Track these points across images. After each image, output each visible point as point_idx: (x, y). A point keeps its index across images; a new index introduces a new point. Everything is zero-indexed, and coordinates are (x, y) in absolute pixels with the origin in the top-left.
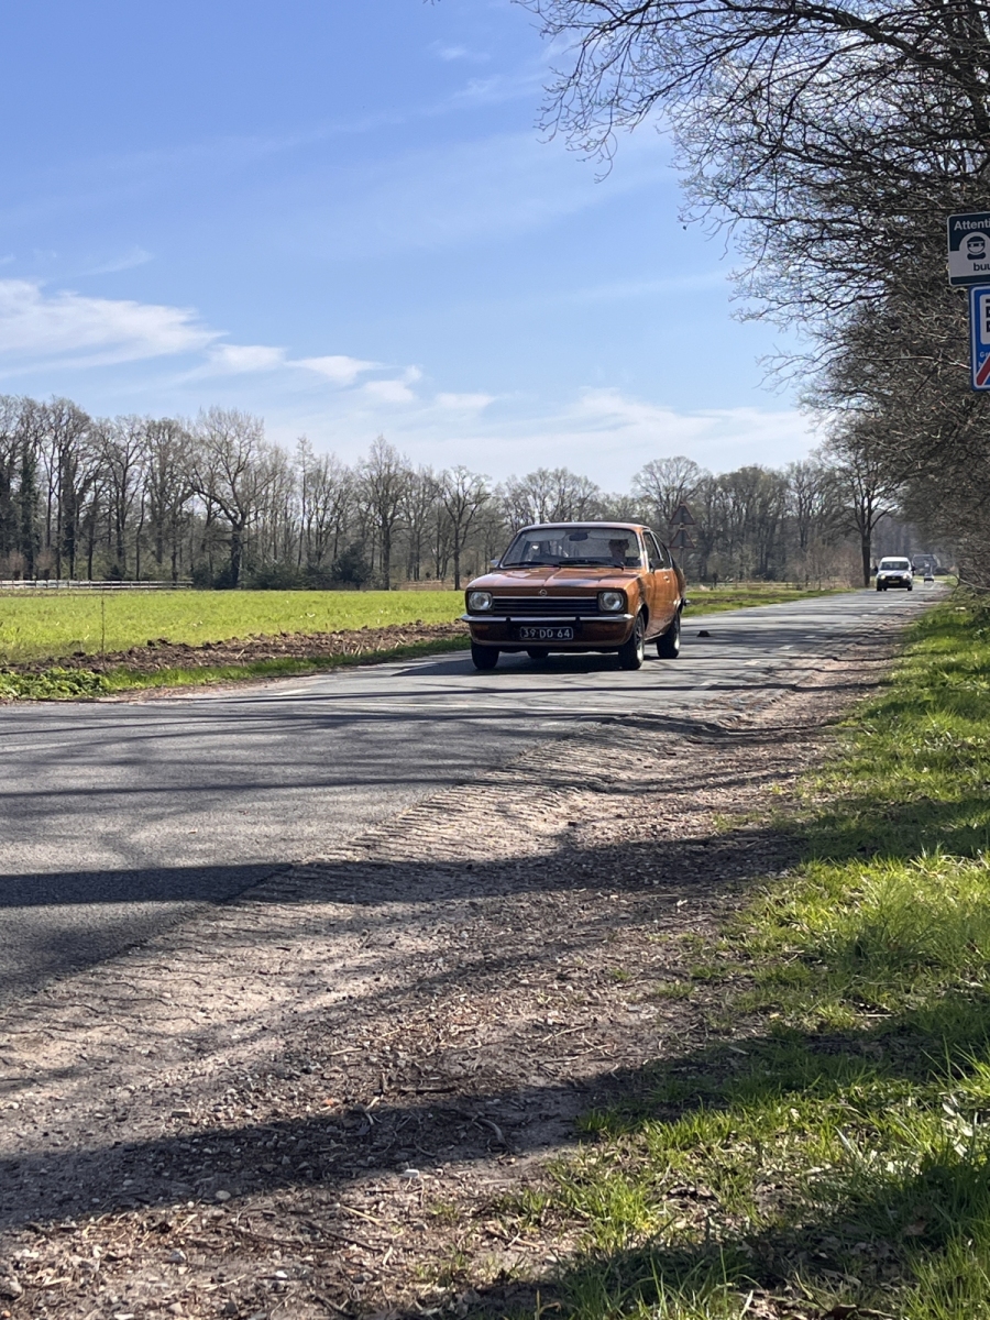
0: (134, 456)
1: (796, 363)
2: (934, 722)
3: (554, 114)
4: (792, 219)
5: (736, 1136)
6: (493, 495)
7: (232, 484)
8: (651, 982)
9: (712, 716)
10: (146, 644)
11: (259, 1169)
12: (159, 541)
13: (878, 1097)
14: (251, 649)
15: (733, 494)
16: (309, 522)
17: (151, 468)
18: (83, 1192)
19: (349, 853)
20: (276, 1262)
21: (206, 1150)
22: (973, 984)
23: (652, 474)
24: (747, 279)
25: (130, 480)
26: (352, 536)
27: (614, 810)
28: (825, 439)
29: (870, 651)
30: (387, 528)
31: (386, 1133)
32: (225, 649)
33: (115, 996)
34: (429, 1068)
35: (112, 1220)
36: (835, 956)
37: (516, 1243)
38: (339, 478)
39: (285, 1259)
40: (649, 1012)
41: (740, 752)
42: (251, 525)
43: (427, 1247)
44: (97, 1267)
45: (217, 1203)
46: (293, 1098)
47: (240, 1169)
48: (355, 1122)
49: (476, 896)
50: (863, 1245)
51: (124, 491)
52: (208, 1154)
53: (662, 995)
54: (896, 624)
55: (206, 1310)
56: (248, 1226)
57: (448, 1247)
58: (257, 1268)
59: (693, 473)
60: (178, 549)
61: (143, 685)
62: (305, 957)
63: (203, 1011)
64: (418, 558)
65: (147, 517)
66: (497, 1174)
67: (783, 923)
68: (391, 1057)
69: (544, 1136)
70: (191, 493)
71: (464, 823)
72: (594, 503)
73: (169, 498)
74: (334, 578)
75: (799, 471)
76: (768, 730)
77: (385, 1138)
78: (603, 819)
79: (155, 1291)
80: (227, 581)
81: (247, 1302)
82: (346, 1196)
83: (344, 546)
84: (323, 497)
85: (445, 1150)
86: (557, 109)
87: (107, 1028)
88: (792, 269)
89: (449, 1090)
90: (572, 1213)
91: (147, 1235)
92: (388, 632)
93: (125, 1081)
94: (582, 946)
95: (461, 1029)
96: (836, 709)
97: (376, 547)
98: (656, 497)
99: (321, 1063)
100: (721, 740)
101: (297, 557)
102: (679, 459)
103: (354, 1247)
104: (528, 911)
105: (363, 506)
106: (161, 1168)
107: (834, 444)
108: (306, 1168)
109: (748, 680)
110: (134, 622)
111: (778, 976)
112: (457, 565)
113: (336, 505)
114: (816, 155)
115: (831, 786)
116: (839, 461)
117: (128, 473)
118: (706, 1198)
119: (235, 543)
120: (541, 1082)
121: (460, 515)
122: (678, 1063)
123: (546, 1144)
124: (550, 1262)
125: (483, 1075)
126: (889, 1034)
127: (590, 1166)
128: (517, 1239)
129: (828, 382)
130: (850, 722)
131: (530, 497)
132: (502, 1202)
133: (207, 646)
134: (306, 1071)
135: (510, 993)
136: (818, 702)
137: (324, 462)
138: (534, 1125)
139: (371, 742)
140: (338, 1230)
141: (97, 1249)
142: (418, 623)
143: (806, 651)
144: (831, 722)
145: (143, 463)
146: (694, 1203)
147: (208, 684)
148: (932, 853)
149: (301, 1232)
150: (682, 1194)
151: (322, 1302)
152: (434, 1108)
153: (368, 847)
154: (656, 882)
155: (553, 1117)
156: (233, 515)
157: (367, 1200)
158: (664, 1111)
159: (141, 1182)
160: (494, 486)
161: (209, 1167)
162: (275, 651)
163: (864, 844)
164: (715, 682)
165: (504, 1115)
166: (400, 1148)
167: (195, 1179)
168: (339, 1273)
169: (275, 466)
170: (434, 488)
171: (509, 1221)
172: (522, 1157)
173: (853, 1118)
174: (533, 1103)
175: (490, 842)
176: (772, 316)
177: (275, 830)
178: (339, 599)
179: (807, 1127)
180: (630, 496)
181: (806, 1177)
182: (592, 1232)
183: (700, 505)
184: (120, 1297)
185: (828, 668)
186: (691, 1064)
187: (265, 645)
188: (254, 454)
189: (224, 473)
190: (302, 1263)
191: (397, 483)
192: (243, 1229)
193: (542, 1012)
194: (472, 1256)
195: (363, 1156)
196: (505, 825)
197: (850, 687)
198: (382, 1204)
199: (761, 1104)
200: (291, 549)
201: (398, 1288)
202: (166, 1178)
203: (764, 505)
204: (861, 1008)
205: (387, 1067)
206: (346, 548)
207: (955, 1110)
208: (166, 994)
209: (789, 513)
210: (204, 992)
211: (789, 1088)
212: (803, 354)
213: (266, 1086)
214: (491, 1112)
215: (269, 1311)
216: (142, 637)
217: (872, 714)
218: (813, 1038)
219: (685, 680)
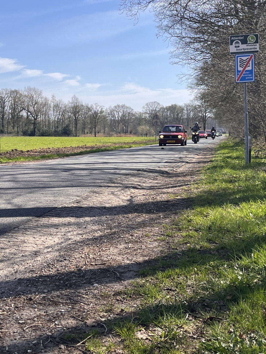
0: (7, 99)
1: (187, 76)
2: (225, 171)
3: (123, 6)
4: (186, 37)
5: (181, 275)
6: (105, 111)
7: (34, 108)
8: (155, 237)
9: (166, 169)
10: (11, 150)
11: (55, 284)
12: (14, 123)
13: (217, 265)
14: (40, 152)
15: (169, 112)
16: (55, 118)
17: (11, 103)
18: (7, 291)
19: (72, 204)
20: (61, 308)
21: (40, 279)
22: (240, 237)
23: (148, 106)
24: (174, 53)
25: (5, 106)
26: (66, 122)
27: (142, 193)
28: (194, 97)
29: (207, 153)
30: (76, 120)
31: (88, 275)
32: (33, 152)
33: (12, 241)
34: (98, 258)
35: (16, 298)
36: (203, 229)
37: (125, 302)
38: (63, 106)
39: (64, 307)
40: (156, 244)
41: (174, 179)
42: (39, 119)
43: (101, 303)
44: (13, 309)
45: (44, 293)
46: (62, 266)
47: (50, 284)
48: (80, 272)
49: (107, 215)
50: (216, 302)
51: (4, 109)
52: (41, 281)
53: (158, 240)
54: (213, 146)
55: (43, 320)
56: (53, 299)
57: (107, 303)
58: (56, 309)
59: (159, 106)
60: (19, 125)
61: (12, 161)
62: (62, 231)
63: (36, 244)
64: (85, 129)
65: (10, 116)
66: (118, 285)
67: (189, 221)
68: (88, 256)
69: (130, 276)
70: (22, 110)
71: (103, 197)
72: (132, 114)
73: (16, 111)
74: (62, 133)
75: (187, 106)
76: (181, 173)
77: (88, 276)
78: (140, 196)
79: (29, 315)
80: (32, 134)
81: (54, 318)
82: (78, 291)
83: (64, 125)
84: (59, 111)
85: (104, 279)
86: (124, 5)
87: (10, 249)
88: (186, 51)
89: (104, 264)
90: (139, 294)
91: (26, 301)
92: (77, 148)
93: (16, 262)
94: (137, 228)
95: (106, 249)
96: (199, 168)
97: (73, 125)
98: (149, 112)
99: (69, 257)
100: (169, 175)
101: (51, 128)
102: (155, 102)
103: (82, 304)
104: (121, 219)
105: (70, 114)
106: (28, 284)
107: (196, 98)
108: (67, 284)
109: (175, 160)
110: (8, 145)
111: (189, 235)
112: (95, 130)
113: (62, 114)
114: (193, 20)
115: (199, 187)
116: (198, 103)
117: (5, 104)
118: (174, 290)
119: (34, 124)
120: (128, 262)
121: (96, 117)
122: (164, 257)
123: (131, 278)
124: (134, 307)
125: (113, 260)
126: (219, 249)
127: (143, 283)
128: (125, 301)
129: (195, 81)
130: (203, 171)
131: (115, 112)
132: (121, 291)
133: (28, 151)
134: (65, 260)
135: (118, 239)
136: (194, 166)
137: (59, 102)
138: (127, 273)
139: (76, 176)
140: (77, 299)
141: (13, 305)
142: (85, 145)
143: (190, 153)
144: (198, 171)
145: (9, 101)
146: (171, 292)
147: (29, 161)
148: (227, 204)
149: (67, 300)
150: (167, 289)
151: (74, 317)
152: (100, 269)
153: (77, 202)
154: (155, 211)
155: (132, 271)
156: (34, 116)
157: (84, 292)
158: (161, 269)
159: (23, 288)
160: (105, 109)
161: (41, 284)
162: (47, 153)
163: (209, 202)
164: (166, 161)
165: (119, 270)
166: (92, 279)
167: (38, 287)
168: (78, 310)
169: (45, 103)
170: (89, 109)
171: (123, 296)
172: (124, 281)
173: (211, 270)
174: (126, 267)
175: (110, 201)
176: (180, 63)
177: (52, 198)
178: (63, 139)
179: (199, 272)
180: (142, 112)
181: (200, 285)
182: (145, 299)
183: (161, 115)
184: (20, 317)
185: (196, 157)
186: (167, 257)
187: (44, 151)
188: (39, 100)
189: (31, 104)
190: (68, 308)
191: (79, 108)
192: (52, 299)
193: (127, 244)
194: (113, 305)
195: (82, 281)
196: (114, 197)
197: (202, 162)
198: (88, 293)
199: (187, 267)
200: (50, 125)
201: (94, 314)
202: (30, 287)
203: (178, 115)
204: (211, 243)
205: (87, 258)
206: (65, 125)
207: (237, 268)
208: (25, 240)
209: (184, 117)
210: (36, 239)
211: (194, 263)
212: (189, 74)
213: (54, 263)
214: (116, 269)
215: (60, 320)
216: (10, 149)
217: (209, 169)
218: (199, 250)
219: (159, 160)
